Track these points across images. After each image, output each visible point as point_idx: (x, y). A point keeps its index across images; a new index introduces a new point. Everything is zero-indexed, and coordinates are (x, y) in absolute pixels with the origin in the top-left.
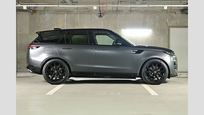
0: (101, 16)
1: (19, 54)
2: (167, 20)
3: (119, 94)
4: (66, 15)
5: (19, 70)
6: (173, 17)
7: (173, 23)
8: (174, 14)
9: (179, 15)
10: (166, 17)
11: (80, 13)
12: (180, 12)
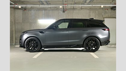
0: (64, 12)
1: (16, 34)
2: (103, 14)
3: (76, 57)
4: (43, 11)
5: (16, 44)
6: (106, 12)
7: (107, 15)
8: (107, 10)
9: (110, 11)
10: (102, 12)
11: (52, 10)
12: (110, 9)
